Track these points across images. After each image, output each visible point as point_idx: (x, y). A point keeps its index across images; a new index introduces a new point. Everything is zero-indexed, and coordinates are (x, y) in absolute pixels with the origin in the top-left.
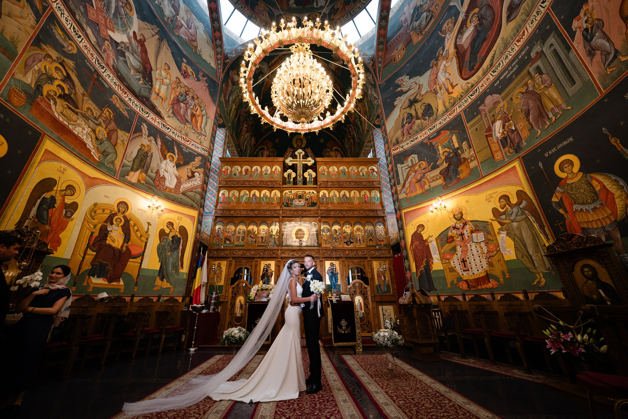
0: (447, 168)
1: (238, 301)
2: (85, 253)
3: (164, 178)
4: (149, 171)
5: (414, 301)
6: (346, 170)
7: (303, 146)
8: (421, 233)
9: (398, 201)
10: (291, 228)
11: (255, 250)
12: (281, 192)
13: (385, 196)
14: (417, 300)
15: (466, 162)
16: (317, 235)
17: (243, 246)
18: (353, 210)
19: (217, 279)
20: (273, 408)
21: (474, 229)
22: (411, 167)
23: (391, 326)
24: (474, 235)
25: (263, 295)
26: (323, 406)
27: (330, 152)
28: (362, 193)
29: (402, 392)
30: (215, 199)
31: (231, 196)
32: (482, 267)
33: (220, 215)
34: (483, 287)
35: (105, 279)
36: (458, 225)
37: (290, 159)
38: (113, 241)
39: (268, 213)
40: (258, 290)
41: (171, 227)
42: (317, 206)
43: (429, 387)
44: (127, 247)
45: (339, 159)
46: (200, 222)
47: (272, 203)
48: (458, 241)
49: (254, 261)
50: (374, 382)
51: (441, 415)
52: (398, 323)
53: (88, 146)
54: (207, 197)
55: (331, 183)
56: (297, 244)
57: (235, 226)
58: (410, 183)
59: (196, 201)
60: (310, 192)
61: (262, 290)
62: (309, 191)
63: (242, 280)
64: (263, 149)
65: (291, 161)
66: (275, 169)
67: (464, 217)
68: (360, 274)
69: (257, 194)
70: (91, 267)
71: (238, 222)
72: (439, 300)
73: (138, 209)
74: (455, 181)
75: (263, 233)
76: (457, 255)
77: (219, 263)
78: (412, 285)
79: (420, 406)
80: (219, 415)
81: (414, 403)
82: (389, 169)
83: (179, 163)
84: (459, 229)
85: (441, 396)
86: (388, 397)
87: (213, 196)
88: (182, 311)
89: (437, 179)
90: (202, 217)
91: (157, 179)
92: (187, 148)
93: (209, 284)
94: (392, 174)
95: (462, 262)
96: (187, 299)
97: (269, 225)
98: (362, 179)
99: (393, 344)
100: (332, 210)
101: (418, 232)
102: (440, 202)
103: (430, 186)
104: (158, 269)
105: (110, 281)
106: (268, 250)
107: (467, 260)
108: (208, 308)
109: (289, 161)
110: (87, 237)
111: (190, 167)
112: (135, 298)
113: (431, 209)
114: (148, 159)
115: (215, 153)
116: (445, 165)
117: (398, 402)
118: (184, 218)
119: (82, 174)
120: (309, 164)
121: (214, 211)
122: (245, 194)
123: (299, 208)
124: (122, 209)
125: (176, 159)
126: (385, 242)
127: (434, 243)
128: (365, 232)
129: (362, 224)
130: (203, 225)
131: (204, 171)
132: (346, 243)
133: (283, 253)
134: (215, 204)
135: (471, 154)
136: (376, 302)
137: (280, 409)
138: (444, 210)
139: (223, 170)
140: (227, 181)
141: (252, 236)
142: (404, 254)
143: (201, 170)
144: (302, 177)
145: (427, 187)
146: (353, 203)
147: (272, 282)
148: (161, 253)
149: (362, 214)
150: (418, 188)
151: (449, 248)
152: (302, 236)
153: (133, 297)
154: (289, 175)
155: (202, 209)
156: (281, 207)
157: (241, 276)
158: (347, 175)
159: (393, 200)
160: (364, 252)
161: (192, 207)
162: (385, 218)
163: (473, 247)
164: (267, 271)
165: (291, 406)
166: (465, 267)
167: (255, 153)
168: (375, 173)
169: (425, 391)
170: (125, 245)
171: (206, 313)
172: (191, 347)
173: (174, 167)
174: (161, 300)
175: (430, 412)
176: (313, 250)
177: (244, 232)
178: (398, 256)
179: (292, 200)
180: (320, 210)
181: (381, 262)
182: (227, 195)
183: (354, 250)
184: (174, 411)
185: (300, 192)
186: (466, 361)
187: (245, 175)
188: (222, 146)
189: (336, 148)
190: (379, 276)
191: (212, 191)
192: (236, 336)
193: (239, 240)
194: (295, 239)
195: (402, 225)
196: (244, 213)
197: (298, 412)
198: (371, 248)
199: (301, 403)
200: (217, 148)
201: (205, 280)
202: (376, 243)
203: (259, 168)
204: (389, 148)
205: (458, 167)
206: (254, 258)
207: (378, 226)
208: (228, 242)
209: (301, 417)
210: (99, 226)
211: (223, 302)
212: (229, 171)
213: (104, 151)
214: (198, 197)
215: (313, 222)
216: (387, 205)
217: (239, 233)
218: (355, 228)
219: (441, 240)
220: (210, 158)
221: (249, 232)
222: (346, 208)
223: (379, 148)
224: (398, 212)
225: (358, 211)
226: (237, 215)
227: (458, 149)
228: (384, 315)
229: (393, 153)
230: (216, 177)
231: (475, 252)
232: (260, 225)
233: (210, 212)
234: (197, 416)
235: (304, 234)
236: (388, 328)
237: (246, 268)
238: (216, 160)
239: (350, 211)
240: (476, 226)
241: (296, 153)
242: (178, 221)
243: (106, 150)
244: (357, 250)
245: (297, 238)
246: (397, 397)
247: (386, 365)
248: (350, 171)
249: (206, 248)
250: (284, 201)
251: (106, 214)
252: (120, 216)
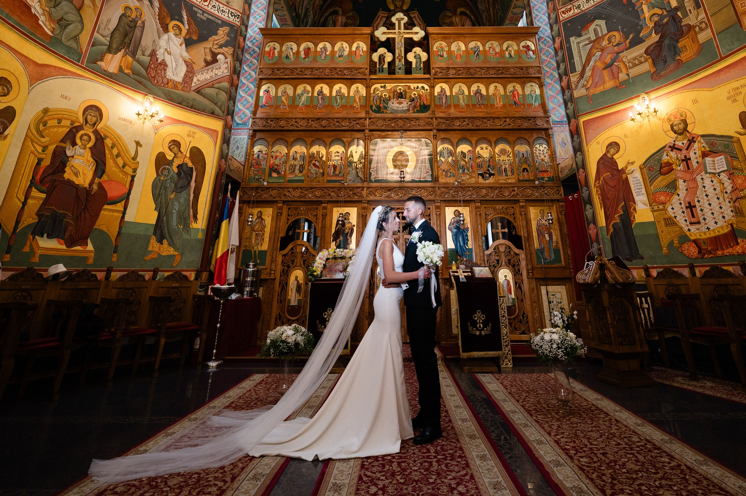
0: (657, 42)
1: (292, 278)
2: (27, 196)
3: (164, 65)
4: (139, 52)
5: (603, 277)
6: (481, 48)
7: (405, 8)
8: (615, 157)
9: (572, 102)
10: (385, 150)
11: (322, 189)
12: (368, 87)
13: (549, 92)
14: (608, 275)
15: (692, 33)
16: (431, 161)
17: (302, 181)
18: (494, 118)
19: (256, 239)
20: (355, 470)
21: (708, 149)
22: (594, 41)
23: (564, 321)
24: (708, 160)
25: (337, 267)
26: (443, 467)
27: (451, 17)
28: (508, 87)
29: (585, 441)
30: (252, 101)
31: (279, 94)
32: (724, 217)
33: (262, 128)
34: (726, 252)
35: (62, 241)
36: (679, 144)
37: (383, 29)
38: (76, 174)
39: (345, 125)
40: (327, 259)
41: (176, 149)
42: (430, 112)
43: (634, 432)
44: (100, 185)
45: (468, 28)
46: (226, 141)
47: (352, 107)
48: (680, 170)
49: (320, 208)
50: (534, 423)
51: (657, 483)
52: (575, 316)
53: (33, 10)
54: (238, 97)
55: (454, 72)
56: (396, 177)
57: (287, 147)
58: (593, 70)
59: (219, 104)
60: (418, 87)
61: (335, 258)
62: (416, 85)
63: (299, 242)
64: (336, 13)
65: (384, 33)
66: (357, 48)
67: (689, 129)
68: (506, 230)
69: (326, 90)
70: (37, 220)
71: (292, 139)
72: (648, 275)
73: (119, 119)
74: (672, 66)
75: (337, 158)
76: (678, 195)
77: (260, 212)
78: (599, 249)
79: (618, 467)
80: (260, 483)
81: (607, 461)
82: (556, 46)
83: (190, 37)
84: (680, 150)
85: (655, 449)
86: (560, 451)
87: (250, 95)
88: (195, 296)
89: (641, 63)
90: (230, 131)
91: (153, 66)
92: (204, 12)
93: (243, 248)
94: (560, 54)
95: (687, 208)
96: (205, 275)
97: (347, 144)
98: (508, 63)
99: (566, 354)
100: (457, 118)
101: (609, 155)
102: (647, 102)
103: (628, 75)
104: (154, 222)
105: (70, 243)
106: (345, 188)
107: (697, 204)
108: (240, 291)
109: (381, 33)
110: (31, 168)
111: (209, 44)
112: (113, 274)
113: (631, 114)
114: (138, 32)
115: (252, 20)
116: (655, 38)
117: (579, 460)
118: (200, 134)
119: (23, 58)
120: (416, 38)
121: (251, 121)
122: (305, 91)
123: (399, 115)
124: (91, 119)
125: (184, 32)
126: (551, 174)
127: (638, 175)
128: (515, 156)
129: (509, 143)
130: (231, 146)
131: (234, 52)
132: (481, 175)
133: (371, 193)
134: (253, 110)
135: (700, 18)
136: (536, 279)
137: (367, 473)
138: (653, 117)
139: (267, 49)
140: (273, 69)
141: (317, 164)
142: (585, 194)
143: (229, 50)
144: (403, 60)
145: (622, 76)
146: (493, 106)
147: (353, 245)
148: (159, 195)
149: (509, 124)
150: (607, 78)
151: (664, 183)
152: (404, 163)
153: (109, 271)
154: (382, 58)
155: (230, 117)
156: (367, 113)
157: (299, 234)
158: (482, 57)
159: (564, 100)
160: (514, 190)
161: (212, 114)
162: (550, 132)
163: (707, 182)
164: (343, 225)
165: (387, 467)
166: (693, 216)
167: (322, 19)
168: (531, 53)
169: (626, 440)
170: (97, 180)
171: (237, 300)
172: (210, 360)
173: (181, 45)
174: (158, 277)
175: (637, 478)
176: (423, 188)
177: (303, 158)
178: (573, 198)
179: (386, 101)
180: (436, 118)
181: (543, 208)
182: (273, 93)
183: (496, 188)
184: (179, 474)
185: (400, 87)
186: (699, 385)
187: (305, 58)
188: (265, 8)
189: (462, 9)
190: (540, 234)
191: (248, 87)
192: (289, 340)
193: (294, 171)
194: (391, 169)
195: (580, 143)
196: (303, 124)
197: (398, 477)
198: (527, 184)
199: (404, 462)
200: (255, 12)
201: (235, 241)
202: (535, 175)
203: (328, 46)
204: (555, 9)
205: (677, 41)
206: (321, 202)
207: (538, 146)
208: (275, 175)
209: (405, 487)
210: (52, 148)
211: (266, 280)
212: (276, 51)
213: (62, 19)
214: (223, 96)
215: (423, 140)
216: (554, 108)
217: (295, 159)
218: (497, 150)
219: (650, 170)
220: (243, 29)
221: (312, 157)
222: (481, 115)
223: (537, 10)
224: (573, 120)
225: (503, 120)
226: (292, 128)
227: (676, 9)
228: (550, 302)
229: (563, 17)
230: (255, 61)
231: (710, 190)
232: (331, 145)
233: (245, 123)
234: (220, 484)
235: (407, 161)
236: (559, 327)
237: (307, 220)
238: (254, 32)
239: (488, 119)
240: (712, 144)
241: (394, 19)
242: (188, 139)
243: (65, 17)
244: (501, 188)
245: (395, 166)
246: (576, 450)
247: (556, 392)
248: (487, 49)
249: (236, 185)
250: (372, 103)
251: (63, 127)
252: (88, 130)
